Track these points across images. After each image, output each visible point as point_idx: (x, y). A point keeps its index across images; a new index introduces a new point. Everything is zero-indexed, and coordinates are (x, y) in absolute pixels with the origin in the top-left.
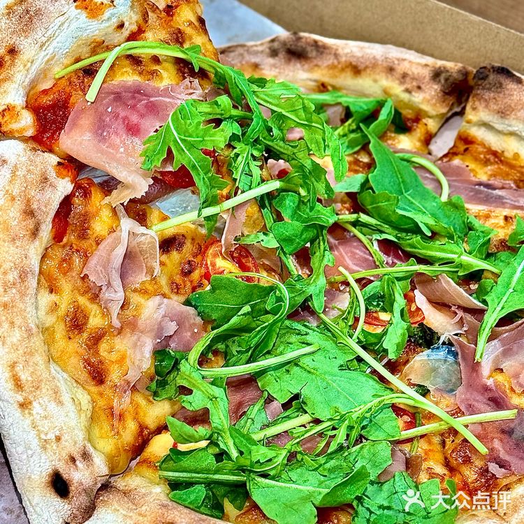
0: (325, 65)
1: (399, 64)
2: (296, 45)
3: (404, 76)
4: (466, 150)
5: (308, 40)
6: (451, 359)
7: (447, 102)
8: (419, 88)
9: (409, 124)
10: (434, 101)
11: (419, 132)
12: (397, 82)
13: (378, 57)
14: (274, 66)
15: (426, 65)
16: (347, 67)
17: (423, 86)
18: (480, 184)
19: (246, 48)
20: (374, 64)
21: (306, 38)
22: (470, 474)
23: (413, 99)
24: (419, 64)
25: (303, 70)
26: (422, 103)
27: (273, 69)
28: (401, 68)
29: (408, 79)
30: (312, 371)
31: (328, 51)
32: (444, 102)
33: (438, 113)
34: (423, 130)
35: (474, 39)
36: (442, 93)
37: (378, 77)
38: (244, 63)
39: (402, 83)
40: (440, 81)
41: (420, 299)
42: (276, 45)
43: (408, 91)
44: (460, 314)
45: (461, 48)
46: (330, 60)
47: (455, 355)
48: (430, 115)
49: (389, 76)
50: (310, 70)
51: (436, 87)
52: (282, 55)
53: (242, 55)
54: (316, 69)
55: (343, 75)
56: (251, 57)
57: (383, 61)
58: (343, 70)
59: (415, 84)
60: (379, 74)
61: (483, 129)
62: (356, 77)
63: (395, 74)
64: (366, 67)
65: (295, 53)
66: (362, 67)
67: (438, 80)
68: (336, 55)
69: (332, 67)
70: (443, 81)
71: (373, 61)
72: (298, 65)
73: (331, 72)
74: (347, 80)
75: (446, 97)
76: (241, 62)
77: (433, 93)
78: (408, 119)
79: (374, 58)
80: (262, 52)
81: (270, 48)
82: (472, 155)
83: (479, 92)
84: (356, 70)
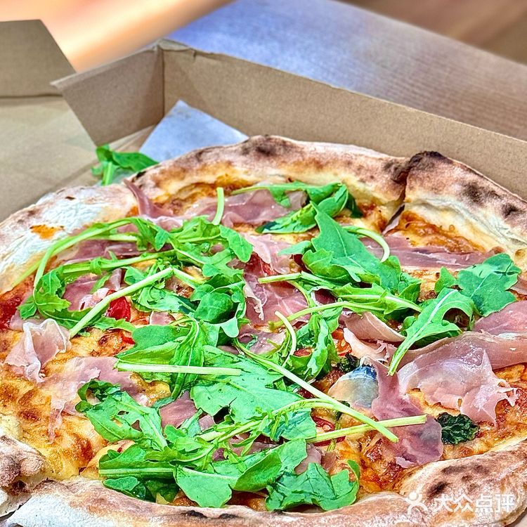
0: (292, 161)
1: (356, 159)
2: (265, 145)
3: (360, 168)
4: (407, 226)
5: (277, 141)
6: (370, 377)
7: (398, 190)
8: (372, 177)
9: (365, 211)
10: (385, 188)
11: (374, 217)
12: (354, 173)
13: (338, 153)
14: (245, 163)
15: (381, 159)
16: (311, 163)
17: (375, 176)
18: (417, 250)
19: (222, 149)
20: (334, 159)
21: (276, 139)
22: (381, 469)
23: (367, 188)
24: (373, 158)
25: (272, 167)
26: (374, 191)
27: (244, 165)
28: (357, 163)
29: (363, 171)
30: (241, 388)
31: (294, 150)
32: (394, 189)
33: (391, 200)
34: (377, 216)
35: (412, 129)
36: (392, 182)
37: (337, 171)
38: (219, 161)
39: (357, 174)
40: (390, 171)
41: (348, 335)
42: (247, 145)
43: (362, 181)
44: (384, 345)
45: (402, 139)
46: (296, 157)
47: (374, 374)
48: (383, 203)
49: (347, 169)
50: (278, 167)
51: (387, 176)
52: (253, 152)
53: (218, 154)
54: (283, 165)
55: (307, 171)
56: (226, 155)
57: (342, 156)
58: (307, 165)
59: (369, 174)
60: (338, 168)
61: (423, 208)
62: (319, 171)
63: (352, 167)
64: (328, 163)
65: (265, 152)
66: (323, 162)
67: (388, 170)
68: (302, 153)
69: (297, 163)
70: (392, 171)
71: (334, 157)
72: (267, 162)
73: (296, 167)
74: (311, 175)
75: (397, 185)
76: (216, 160)
77: (384, 182)
78: (364, 207)
79: (335, 154)
80: (235, 151)
81: (242, 148)
82: (413, 230)
83: (414, 172)
84: (319, 165)
